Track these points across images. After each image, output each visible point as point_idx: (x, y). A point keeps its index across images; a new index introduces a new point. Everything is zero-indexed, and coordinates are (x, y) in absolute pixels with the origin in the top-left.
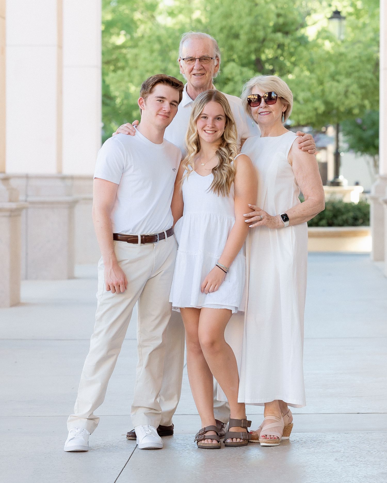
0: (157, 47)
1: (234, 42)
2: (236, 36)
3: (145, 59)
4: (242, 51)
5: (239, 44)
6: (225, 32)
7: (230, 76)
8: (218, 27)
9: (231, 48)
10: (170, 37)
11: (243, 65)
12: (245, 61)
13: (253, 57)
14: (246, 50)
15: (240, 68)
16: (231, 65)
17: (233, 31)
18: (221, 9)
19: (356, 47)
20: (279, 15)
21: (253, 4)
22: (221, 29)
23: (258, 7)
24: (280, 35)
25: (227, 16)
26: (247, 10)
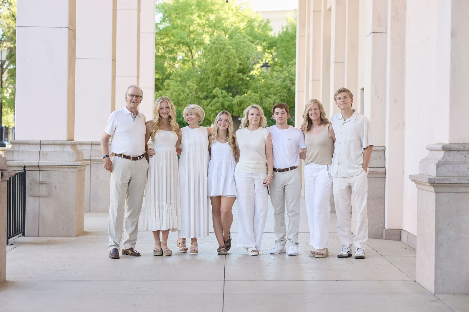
0: (179, 79)
1: (218, 77)
2: (219, 74)
3: (173, 85)
4: (222, 82)
5: (220, 79)
6: (214, 72)
7: (216, 94)
8: (210, 69)
9: (216, 80)
10: (186, 74)
11: (222, 89)
12: (223, 87)
13: (227, 85)
14: (224, 81)
15: (221, 90)
16: (217, 88)
17: (218, 72)
18: (211, 61)
19: (279, 81)
20: (240, 64)
21: (228, 58)
22: (212, 71)
23: (230, 60)
24: (241, 74)
25: (214, 64)
26: (225, 61)
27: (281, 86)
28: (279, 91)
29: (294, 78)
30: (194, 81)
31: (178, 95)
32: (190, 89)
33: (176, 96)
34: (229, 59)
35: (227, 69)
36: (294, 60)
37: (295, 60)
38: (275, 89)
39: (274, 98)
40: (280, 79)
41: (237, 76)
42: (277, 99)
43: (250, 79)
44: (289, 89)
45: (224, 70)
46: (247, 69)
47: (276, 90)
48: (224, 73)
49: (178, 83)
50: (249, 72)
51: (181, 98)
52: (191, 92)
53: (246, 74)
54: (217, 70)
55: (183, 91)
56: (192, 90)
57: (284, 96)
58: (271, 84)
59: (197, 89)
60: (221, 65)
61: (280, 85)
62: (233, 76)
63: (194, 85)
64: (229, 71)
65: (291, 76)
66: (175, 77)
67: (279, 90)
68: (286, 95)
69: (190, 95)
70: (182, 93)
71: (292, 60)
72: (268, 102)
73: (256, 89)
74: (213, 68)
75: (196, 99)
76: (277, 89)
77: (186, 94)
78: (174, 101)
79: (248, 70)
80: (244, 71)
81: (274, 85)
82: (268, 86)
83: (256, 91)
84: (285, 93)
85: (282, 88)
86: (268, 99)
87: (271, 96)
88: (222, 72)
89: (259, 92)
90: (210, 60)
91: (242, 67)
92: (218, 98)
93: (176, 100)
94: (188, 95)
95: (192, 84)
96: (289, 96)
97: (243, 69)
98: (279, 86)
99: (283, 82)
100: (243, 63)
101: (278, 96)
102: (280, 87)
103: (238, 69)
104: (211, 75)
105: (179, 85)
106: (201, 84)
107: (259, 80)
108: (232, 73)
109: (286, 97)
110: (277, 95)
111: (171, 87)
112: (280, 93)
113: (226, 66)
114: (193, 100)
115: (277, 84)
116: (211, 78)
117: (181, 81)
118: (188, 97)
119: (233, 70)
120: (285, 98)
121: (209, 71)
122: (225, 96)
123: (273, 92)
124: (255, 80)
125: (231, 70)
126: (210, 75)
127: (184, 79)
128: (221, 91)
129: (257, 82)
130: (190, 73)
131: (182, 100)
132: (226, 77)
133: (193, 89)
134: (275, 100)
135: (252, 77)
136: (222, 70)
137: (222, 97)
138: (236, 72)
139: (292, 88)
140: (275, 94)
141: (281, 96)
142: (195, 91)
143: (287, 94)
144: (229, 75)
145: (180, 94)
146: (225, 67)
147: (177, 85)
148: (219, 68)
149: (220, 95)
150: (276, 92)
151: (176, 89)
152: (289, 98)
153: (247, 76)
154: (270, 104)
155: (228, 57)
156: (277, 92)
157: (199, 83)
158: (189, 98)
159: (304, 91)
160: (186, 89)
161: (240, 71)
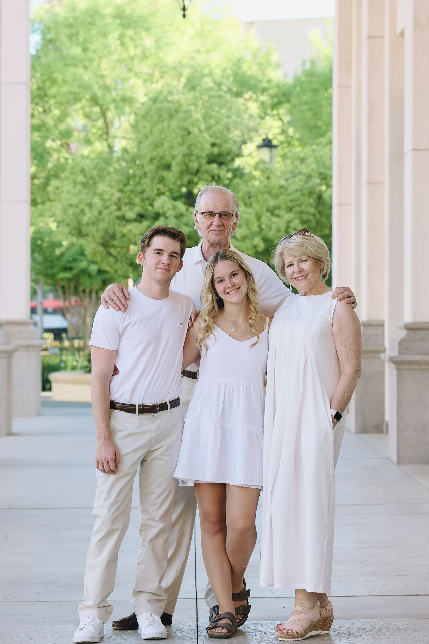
18: (151, 139)
19: (297, 179)
20: (213, 145)
21: (186, 133)
22: (151, 160)
23: (191, 136)
24: (214, 166)
25: (156, 146)
26: (179, 139)
27: (301, 191)
28: (298, 202)
29: (328, 172)
30: (113, 183)
31: (78, 214)
32: (105, 201)
33: (74, 215)
34: (189, 133)
35: (185, 156)
36: (328, 135)
37: (331, 135)
38: (288, 199)
39: (288, 216)
40: (300, 177)
41: (207, 172)
42: (294, 218)
43: (235, 176)
44: (320, 198)
45: (179, 159)
46: (228, 154)
47: (291, 201)
48: (179, 165)
49: (79, 187)
50: (233, 160)
51: (85, 219)
52: (107, 207)
53: (226, 166)
54: (162, 158)
55: (90, 205)
56: (108, 203)
57: (308, 213)
58: (281, 187)
59: (119, 200)
60: (172, 147)
61: (299, 188)
62: (198, 171)
63: (114, 191)
64: (190, 161)
65: (322, 170)
66: (72, 173)
67: (298, 199)
68: (312, 210)
69: (105, 213)
70: (87, 210)
71: (323, 135)
72: (274, 227)
73: (247, 197)
74: (154, 153)
75: (117, 222)
76: (292, 197)
77: (96, 213)
78: (72, 227)
79: (229, 158)
80: (222, 159)
81: (286, 189)
82: (274, 192)
83: (248, 202)
84: (311, 205)
85: (303, 195)
86: (275, 219)
87: (282, 212)
88: (174, 163)
89: (254, 205)
90: (146, 137)
91: (216, 150)
92: (166, 218)
93: (75, 224)
94: (100, 213)
95: (108, 189)
96: (320, 213)
97: (220, 155)
98: (297, 190)
99: (306, 182)
100: (218, 141)
101: (296, 213)
102: (298, 194)
103: (208, 156)
104: (150, 168)
105: (80, 192)
106: (128, 188)
107: (254, 178)
108: (194, 165)
109: (314, 215)
110: (294, 210)
111: (64, 196)
112: (299, 205)
113: (183, 149)
114: (111, 223)
115: (292, 188)
116: (149, 175)
117: (84, 185)
118: (101, 217)
119: (198, 158)
120: (311, 217)
121: (145, 161)
122: (182, 215)
123: (285, 203)
124: (245, 178)
125: (193, 158)
126: (147, 169)
127: (92, 178)
128: (173, 205)
129: (250, 184)
130: (104, 165)
131: (88, 224)
132: (182, 174)
133: (110, 199)
134: (289, 222)
135: (238, 173)
136: (173, 157)
137: (176, 217)
138: (204, 161)
139: (325, 196)
140: (290, 209)
141: (302, 212)
142: (116, 204)
143: (316, 208)
144: (188, 168)
145: (82, 210)
146: (179, 151)
147: (76, 191)
148: (167, 153)
149: (170, 213)
150: (290, 204)
151: (74, 200)
152: (318, 216)
153: (228, 171)
154: (278, 230)
155: (186, 129)
156: (294, 204)
157: (125, 185)
158: (103, 220)
159: (350, 205)
160: (97, 201)
161: (211, 160)
